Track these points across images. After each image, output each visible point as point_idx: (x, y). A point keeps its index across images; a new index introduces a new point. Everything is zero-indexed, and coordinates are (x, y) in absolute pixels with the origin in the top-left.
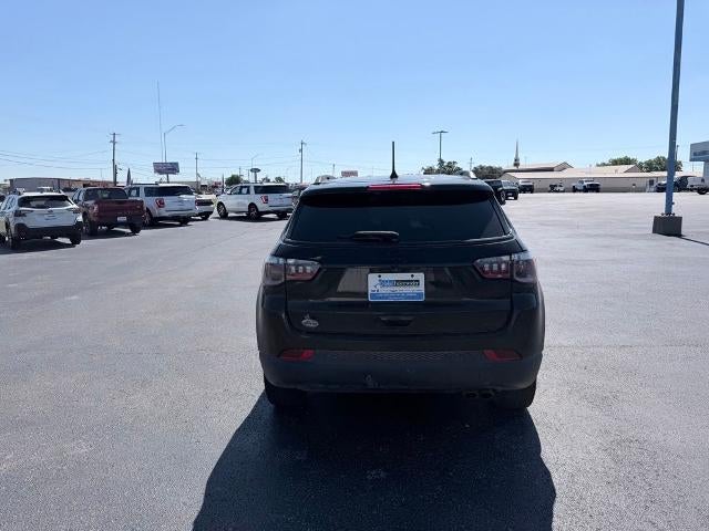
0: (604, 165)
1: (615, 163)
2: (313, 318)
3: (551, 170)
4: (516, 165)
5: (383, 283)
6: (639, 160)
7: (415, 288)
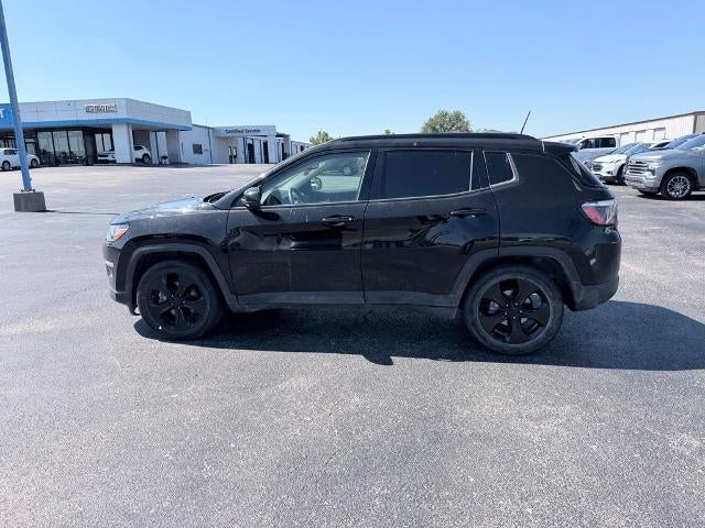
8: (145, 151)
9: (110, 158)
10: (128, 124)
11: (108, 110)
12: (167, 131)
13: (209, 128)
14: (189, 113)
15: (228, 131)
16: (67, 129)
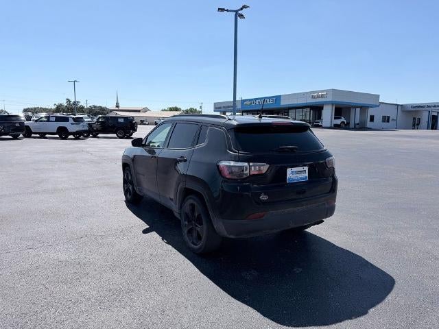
0: (165, 110)
1: (171, 109)
2: (265, 194)
3: (139, 111)
4: (117, 106)
5: (292, 173)
6: (182, 109)
7: (303, 175)
8: (343, 119)
9: (320, 124)
10: (333, 104)
11: (322, 96)
12: (361, 107)
13: (398, 105)
14: (379, 96)
15: (413, 107)
16: (302, 107)
